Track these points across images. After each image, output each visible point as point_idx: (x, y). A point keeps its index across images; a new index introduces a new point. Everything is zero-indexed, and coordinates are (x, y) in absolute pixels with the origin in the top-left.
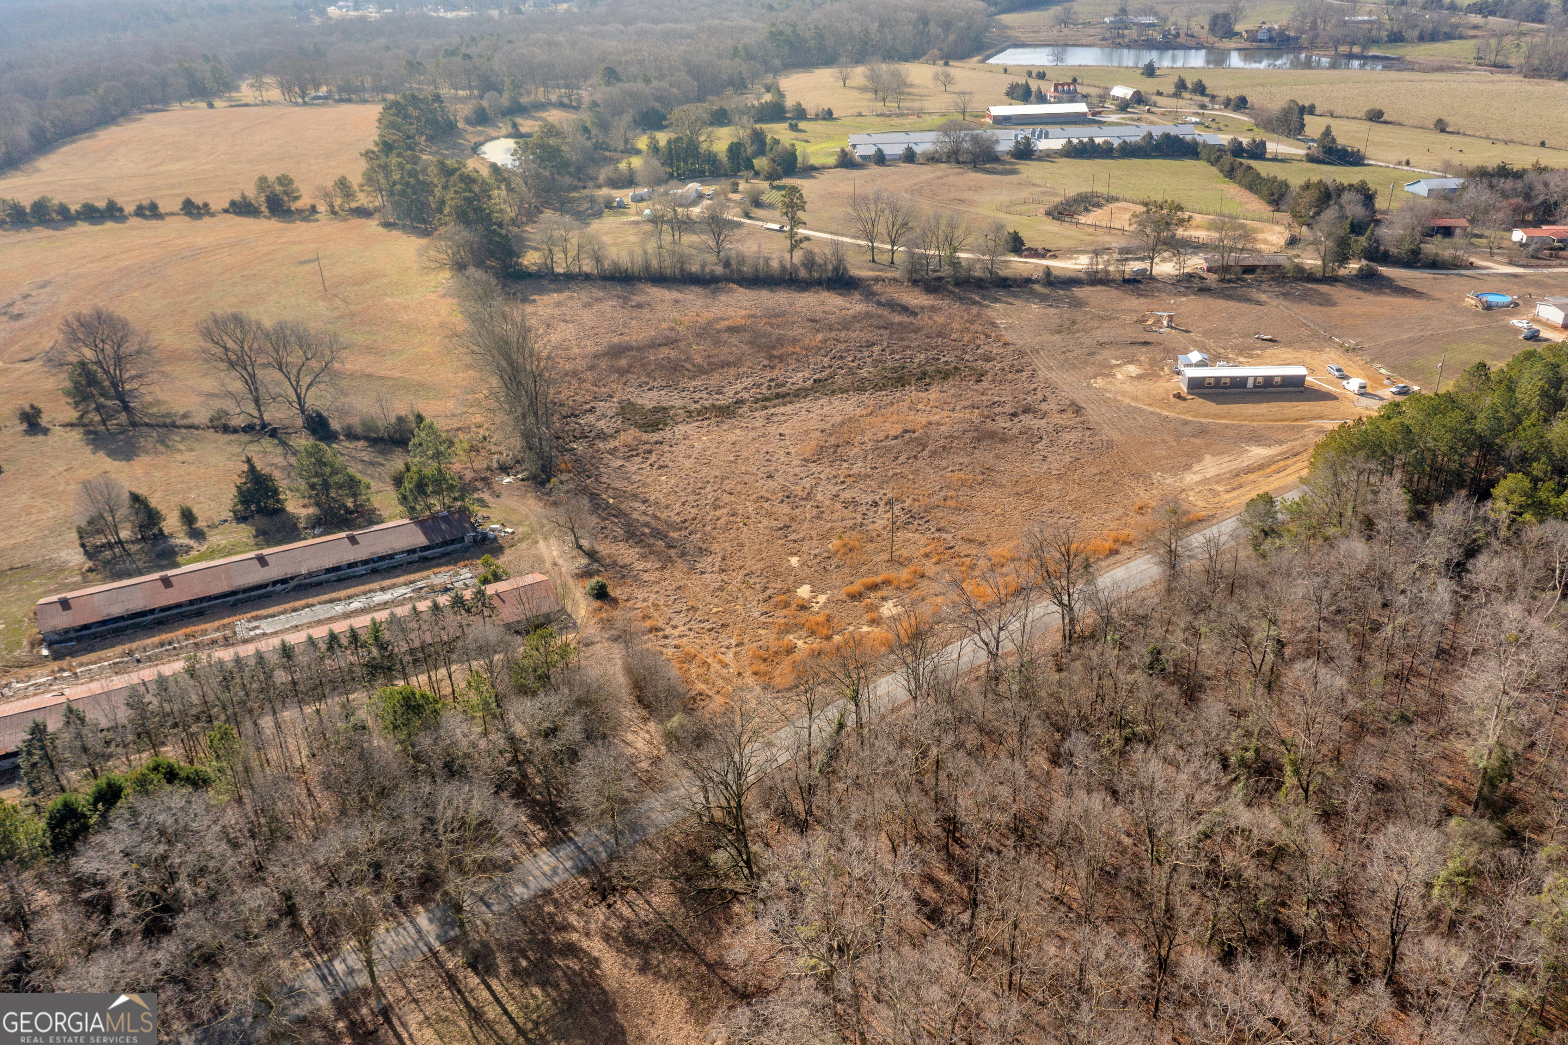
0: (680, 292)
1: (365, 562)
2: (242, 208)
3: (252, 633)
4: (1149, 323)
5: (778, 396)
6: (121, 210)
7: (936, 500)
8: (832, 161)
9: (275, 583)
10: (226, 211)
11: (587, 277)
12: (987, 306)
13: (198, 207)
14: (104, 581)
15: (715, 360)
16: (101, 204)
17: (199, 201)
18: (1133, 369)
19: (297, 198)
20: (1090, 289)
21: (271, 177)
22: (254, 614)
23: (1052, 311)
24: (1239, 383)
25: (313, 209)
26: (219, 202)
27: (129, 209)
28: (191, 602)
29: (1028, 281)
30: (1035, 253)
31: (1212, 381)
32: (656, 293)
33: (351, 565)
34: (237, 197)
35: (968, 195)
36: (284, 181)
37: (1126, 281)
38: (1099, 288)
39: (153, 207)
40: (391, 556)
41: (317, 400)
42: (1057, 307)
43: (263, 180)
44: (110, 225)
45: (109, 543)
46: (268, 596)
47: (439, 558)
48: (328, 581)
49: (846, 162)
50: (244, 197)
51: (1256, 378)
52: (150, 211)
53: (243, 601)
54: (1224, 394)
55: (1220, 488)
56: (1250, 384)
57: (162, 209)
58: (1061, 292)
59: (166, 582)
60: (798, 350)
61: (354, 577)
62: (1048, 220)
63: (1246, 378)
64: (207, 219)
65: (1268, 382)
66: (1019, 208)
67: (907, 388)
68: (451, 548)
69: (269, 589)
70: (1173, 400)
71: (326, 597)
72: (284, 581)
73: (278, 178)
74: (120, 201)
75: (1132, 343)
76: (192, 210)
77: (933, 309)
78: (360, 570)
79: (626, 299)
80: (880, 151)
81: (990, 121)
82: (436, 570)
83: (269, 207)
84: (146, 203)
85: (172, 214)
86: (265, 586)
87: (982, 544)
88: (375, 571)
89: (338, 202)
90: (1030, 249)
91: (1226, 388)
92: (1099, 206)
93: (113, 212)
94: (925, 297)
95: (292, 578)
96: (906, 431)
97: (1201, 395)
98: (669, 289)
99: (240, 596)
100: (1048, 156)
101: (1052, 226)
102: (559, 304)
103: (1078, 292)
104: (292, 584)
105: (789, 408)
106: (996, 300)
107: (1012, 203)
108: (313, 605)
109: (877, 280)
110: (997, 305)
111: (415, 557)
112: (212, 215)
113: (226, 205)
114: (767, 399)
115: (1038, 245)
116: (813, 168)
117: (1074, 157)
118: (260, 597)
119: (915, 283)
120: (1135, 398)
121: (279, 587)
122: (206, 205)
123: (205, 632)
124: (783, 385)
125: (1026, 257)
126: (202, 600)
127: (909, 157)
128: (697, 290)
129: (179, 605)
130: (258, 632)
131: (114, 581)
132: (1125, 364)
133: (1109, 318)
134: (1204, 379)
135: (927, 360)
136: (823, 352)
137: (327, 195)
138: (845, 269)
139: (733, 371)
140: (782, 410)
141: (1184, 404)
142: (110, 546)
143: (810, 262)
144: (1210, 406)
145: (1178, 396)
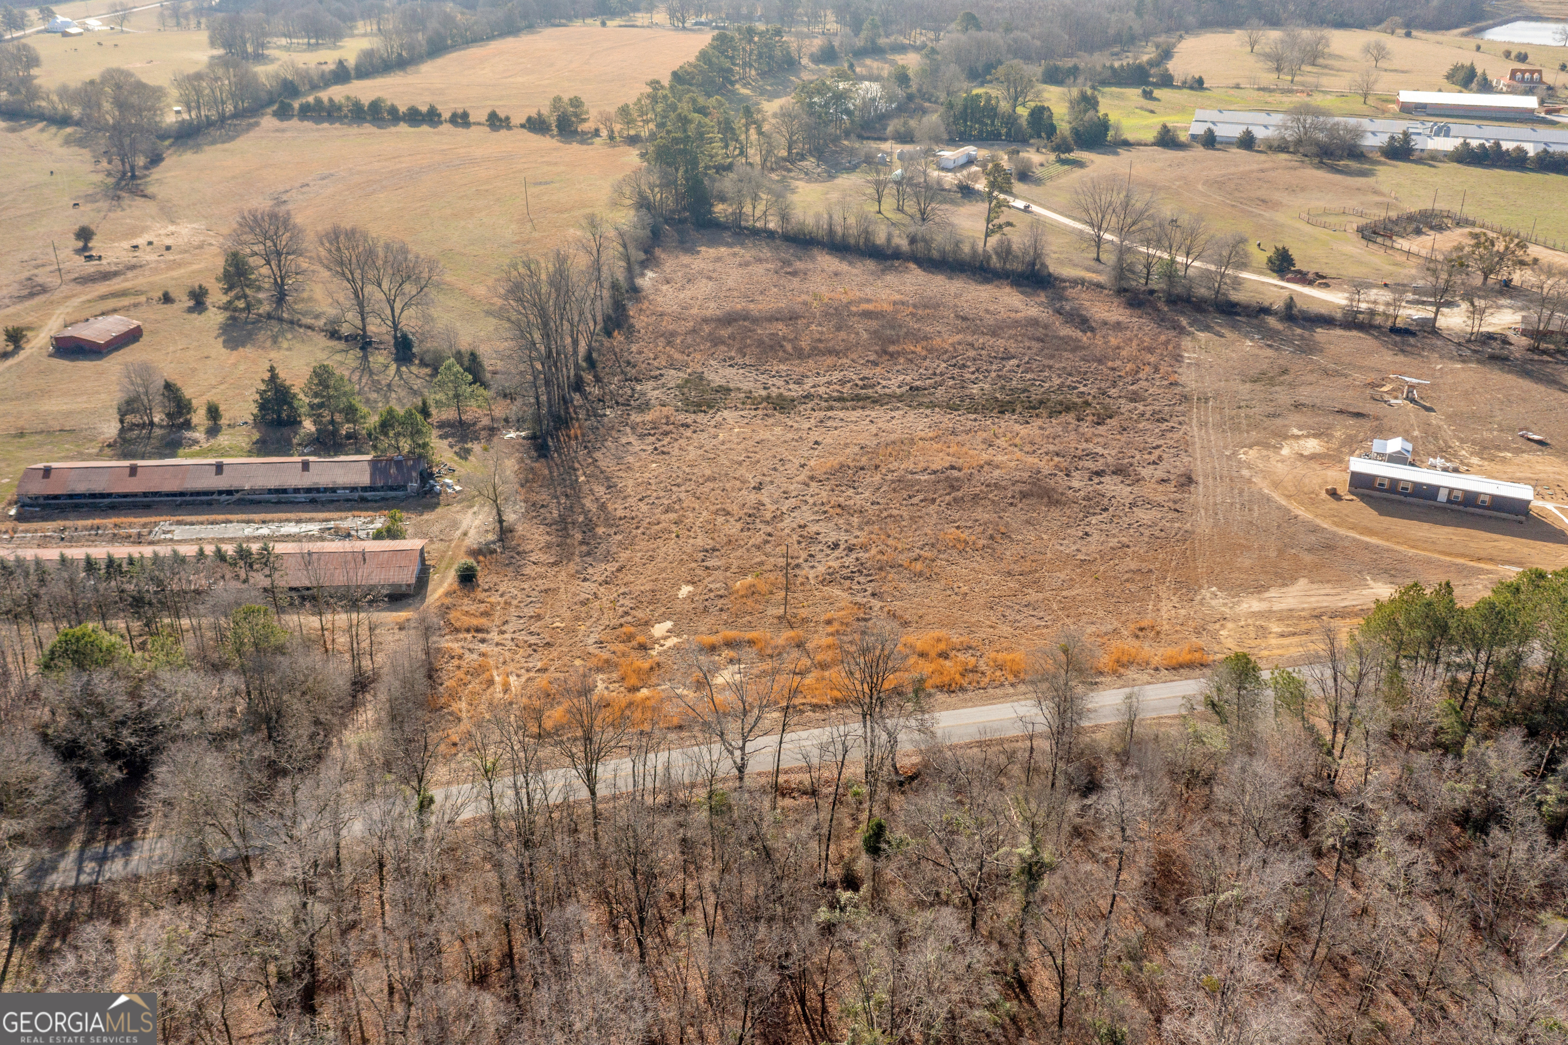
0: (850, 263)
1: (308, 490)
2: (536, 125)
3: (163, 536)
4: (1385, 389)
5: (857, 398)
6: (439, 115)
7: (903, 559)
8: (1150, 136)
9: (220, 493)
10: (523, 126)
11: (771, 235)
12: (1189, 334)
13: (500, 120)
14: (111, 458)
15: (821, 346)
16: (424, 109)
17: (502, 115)
18: (1312, 445)
19: (585, 120)
20: (1339, 332)
21: (566, 98)
22: (180, 518)
23: (1269, 352)
24: (1426, 493)
25: (597, 133)
26: (518, 118)
27: (446, 115)
28: (145, 494)
29: (1266, 310)
30: (1303, 278)
31: (1386, 482)
32: (827, 262)
33: (297, 490)
34: (534, 114)
35: (1277, 196)
36: (576, 102)
37: (1394, 330)
38: (1354, 333)
39: (465, 115)
40: (333, 490)
41: (410, 321)
42: (1277, 349)
43: (558, 100)
44: (425, 128)
45: (144, 423)
46: (209, 503)
47: (376, 501)
48: (268, 502)
49: (1167, 140)
50: (539, 114)
51: (1451, 490)
52: (461, 120)
53: (188, 503)
54: (1400, 502)
55: (1276, 628)
56: (1442, 496)
57: (472, 119)
58: (1299, 331)
59: (133, 470)
60: (919, 349)
61: (291, 502)
62: (1356, 238)
63: (1437, 488)
64: (503, 132)
65: (1470, 499)
66: (1331, 220)
67: (1007, 416)
68: (393, 494)
69: (215, 497)
70: (1323, 495)
71: (244, 517)
72: (229, 492)
73: (571, 100)
74: (440, 108)
75: (1341, 412)
76: (496, 122)
77: (1118, 326)
78: (301, 497)
79: (786, 263)
80: (1210, 132)
81: (1395, 107)
82: (356, 513)
83: (558, 126)
84: (460, 111)
85: (479, 124)
86: (212, 493)
87: (906, 624)
88: (313, 501)
89: (617, 127)
90: (1300, 272)
91: (1406, 495)
92: (1440, 228)
93: (431, 117)
94: (1121, 310)
95: (237, 491)
96: (953, 467)
97: (1363, 497)
98: (843, 259)
99: (188, 498)
100: (1432, 158)
101: (1355, 248)
102: (718, 259)
103: (1321, 334)
104: (237, 496)
105: (854, 415)
106: (1207, 328)
107: (1326, 212)
108: (231, 522)
109: (1075, 282)
110: (1202, 335)
111: (356, 495)
112: (509, 127)
113: (523, 121)
114: (840, 399)
115: (1311, 269)
116: (1126, 144)
117: (1469, 164)
118: (202, 503)
119: (1121, 291)
120: (1276, 485)
121: (224, 497)
122: (507, 118)
123: (131, 525)
124: (873, 386)
125: (1288, 281)
126: (155, 494)
127: (1247, 142)
128: (871, 264)
129: (135, 495)
130: (169, 536)
131: (119, 460)
132: (1307, 437)
133: (1337, 374)
134: (1373, 478)
135: (1061, 386)
136: (945, 357)
137: (607, 120)
138: (1044, 265)
139: (830, 360)
140: (841, 414)
141: (1334, 504)
142: (143, 426)
143: (1005, 251)
144: (1368, 515)
145: (1333, 494)
